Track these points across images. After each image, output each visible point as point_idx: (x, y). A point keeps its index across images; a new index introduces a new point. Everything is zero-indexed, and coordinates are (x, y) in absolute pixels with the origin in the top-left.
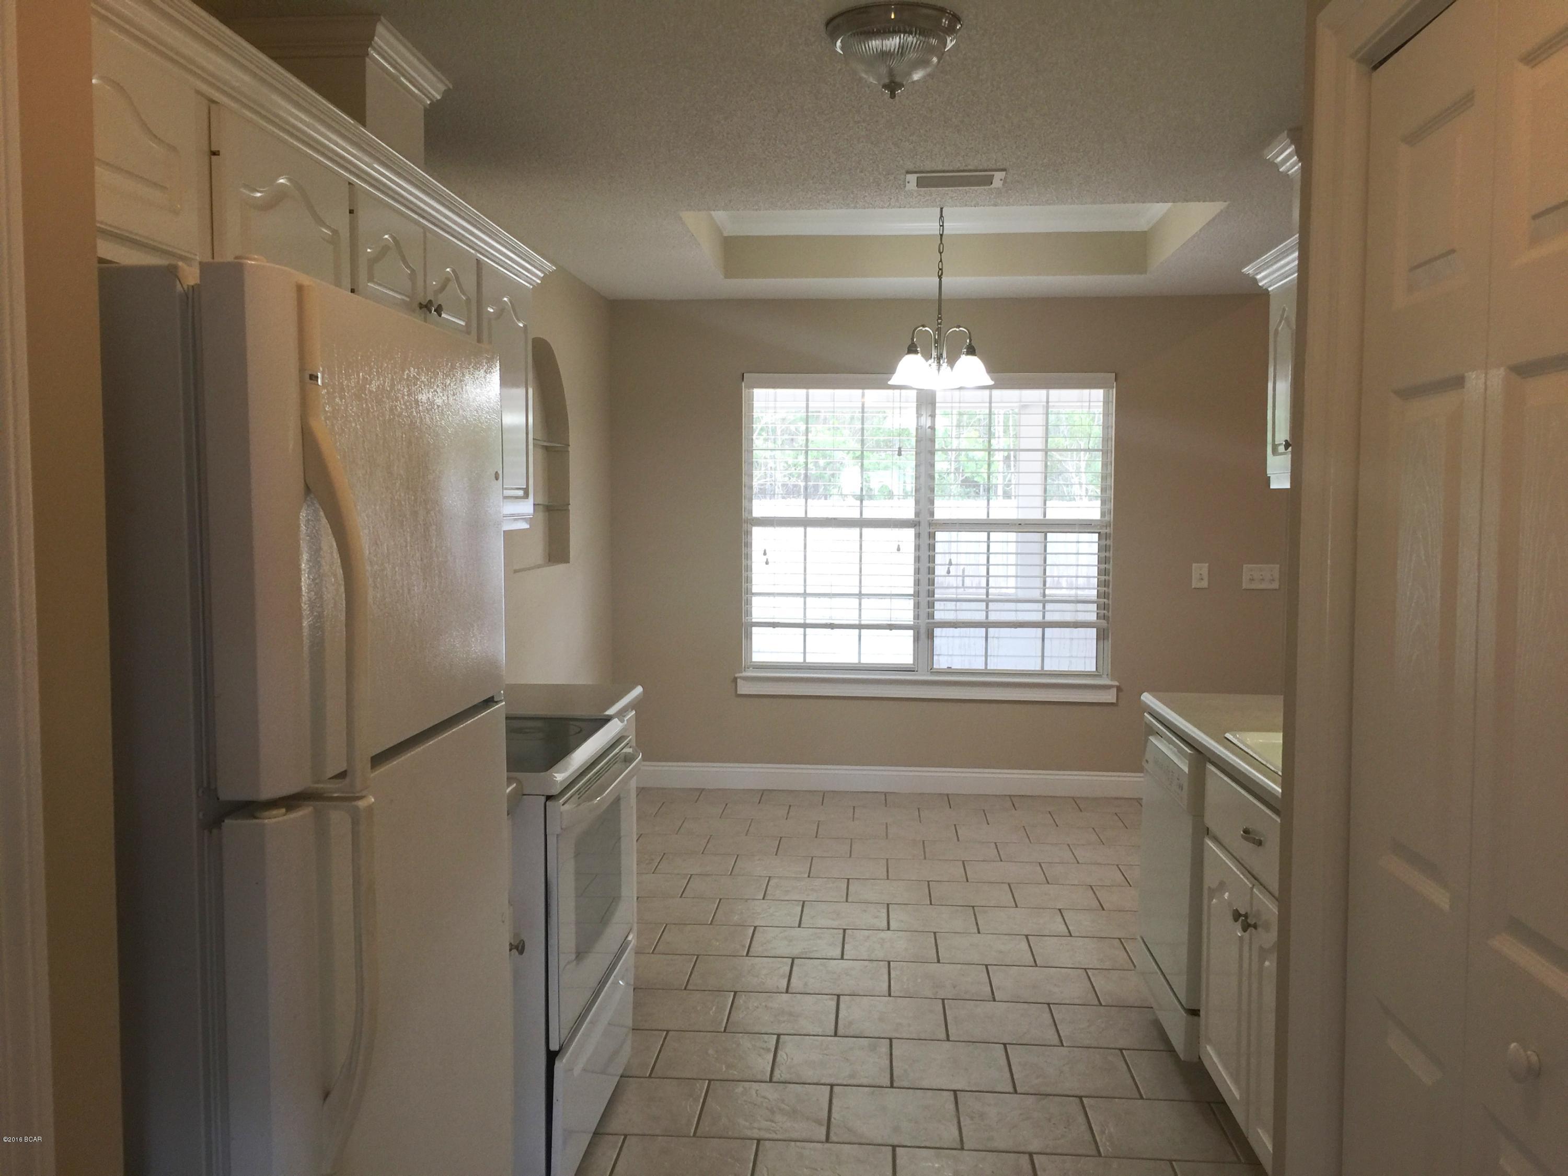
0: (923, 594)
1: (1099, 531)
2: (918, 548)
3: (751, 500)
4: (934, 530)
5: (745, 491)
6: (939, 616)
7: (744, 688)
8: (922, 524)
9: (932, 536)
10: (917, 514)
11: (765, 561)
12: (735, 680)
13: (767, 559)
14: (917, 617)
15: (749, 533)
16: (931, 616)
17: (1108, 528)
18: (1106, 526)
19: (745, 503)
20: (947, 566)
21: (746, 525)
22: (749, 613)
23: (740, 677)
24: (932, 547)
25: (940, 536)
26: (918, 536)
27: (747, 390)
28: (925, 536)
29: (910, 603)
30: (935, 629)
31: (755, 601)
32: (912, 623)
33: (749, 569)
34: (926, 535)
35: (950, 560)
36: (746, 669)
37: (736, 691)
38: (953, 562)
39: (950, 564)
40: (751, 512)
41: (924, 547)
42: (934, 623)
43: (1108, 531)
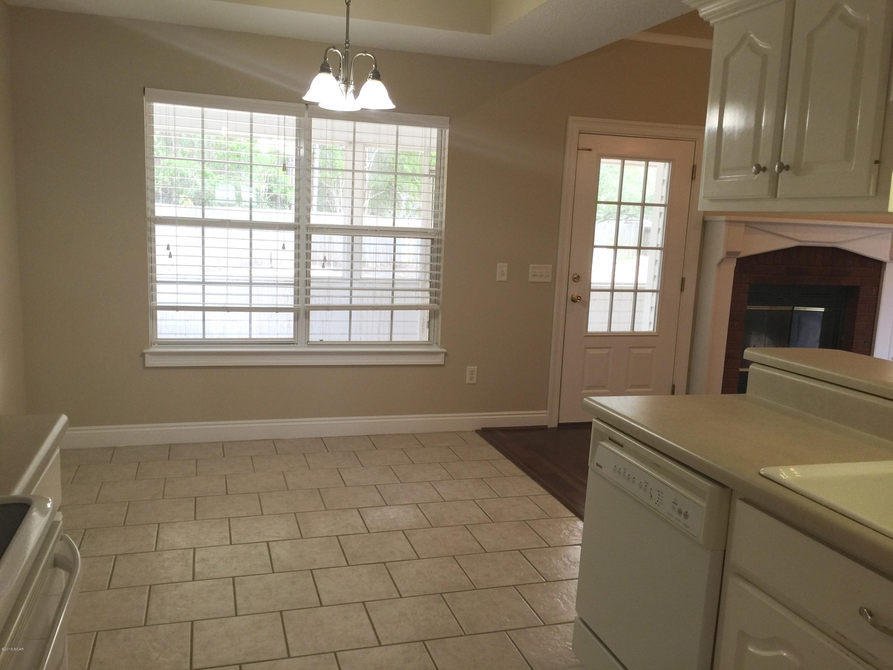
0: (302, 283)
1: (433, 237)
2: (297, 246)
3: (153, 202)
4: (311, 233)
5: (148, 193)
6: (314, 302)
7: (151, 362)
8: (301, 227)
9: (309, 237)
10: (297, 219)
11: (169, 254)
12: (143, 355)
13: (170, 253)
14: (296, 301)
15: (152, 230)
16: (307, 301)
17: (440, 236)
18: (438, 234)
19: (148, 204)
20: (323, 262)
21: (149, 223)
22: (154, 298)
23: (148, 353)
24: (308, 246)
25: (315, 237)
26: (297, 237)
27: (148, 104)
28: (303, 237)
29: (290, 291)
30: (311, 312)
31: (159, 288)
32: (293, 307)
33: (153, 260)
34: (305, 237)
35: (325, 257)
36: (152, 345)
37: (144, 364)
38: (327, 259)
39: (325, 260)
40: (153, 211)
41: (303, 246)
42: (310, 307)
43: (440, 237)
